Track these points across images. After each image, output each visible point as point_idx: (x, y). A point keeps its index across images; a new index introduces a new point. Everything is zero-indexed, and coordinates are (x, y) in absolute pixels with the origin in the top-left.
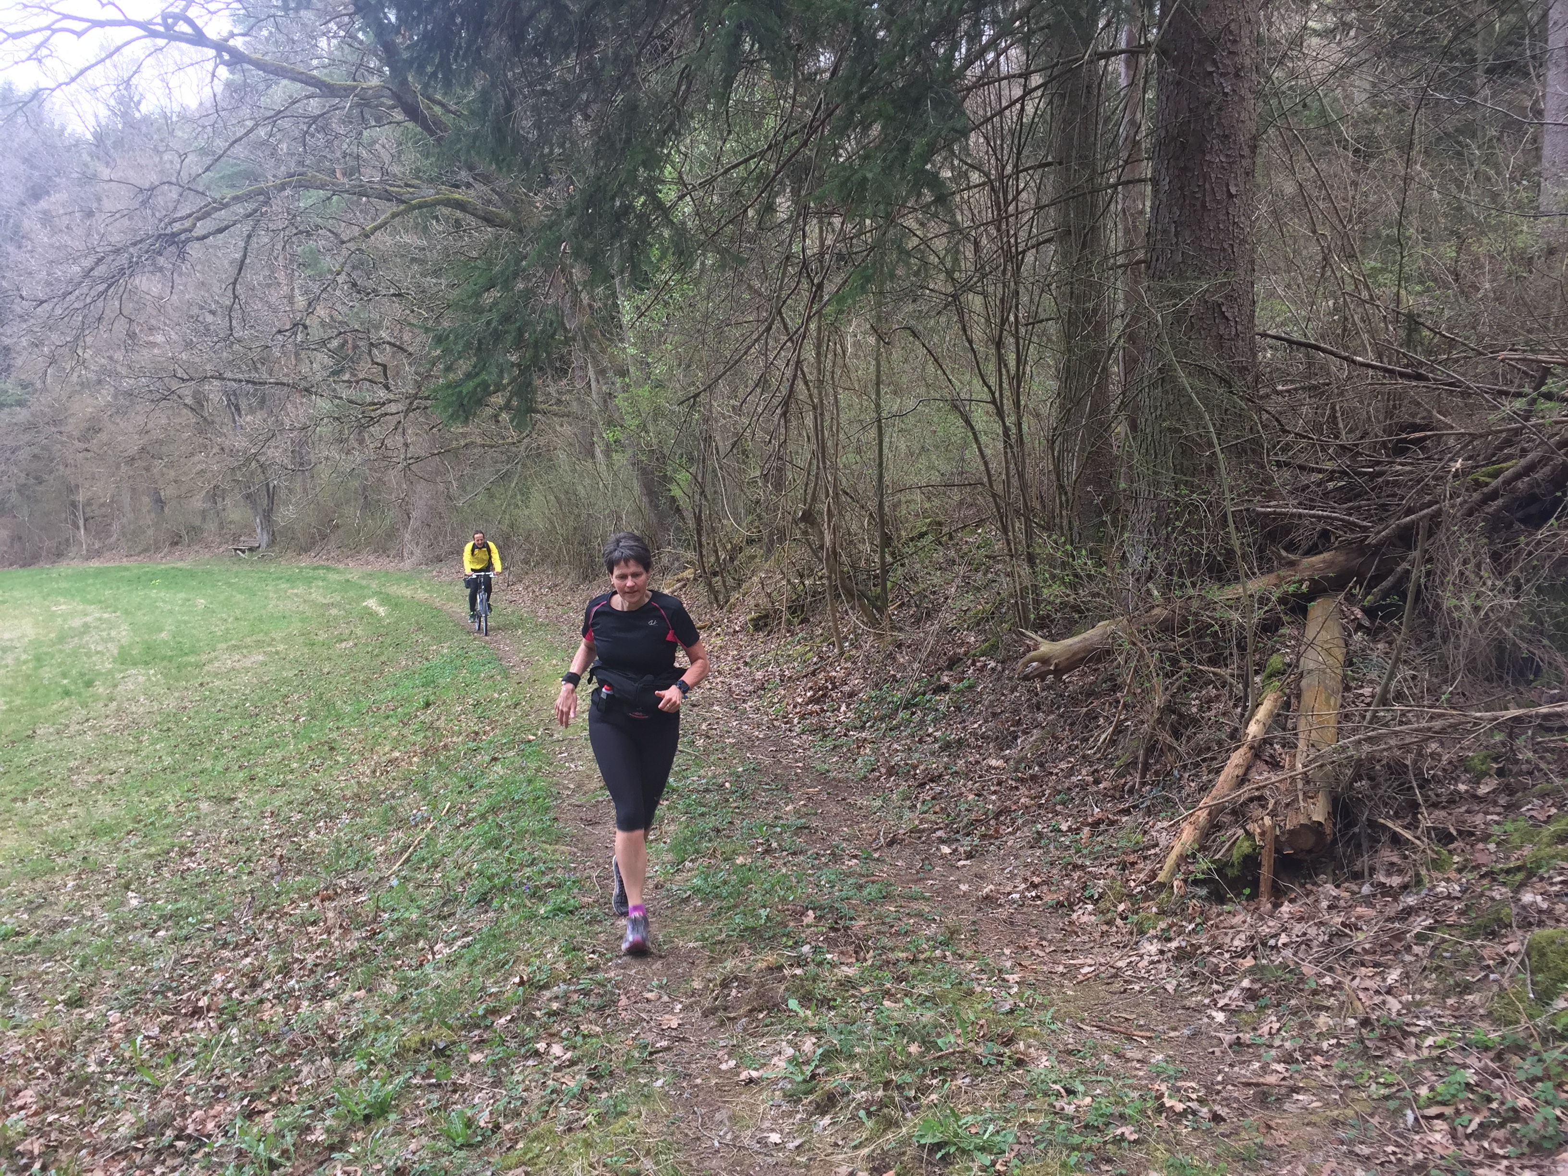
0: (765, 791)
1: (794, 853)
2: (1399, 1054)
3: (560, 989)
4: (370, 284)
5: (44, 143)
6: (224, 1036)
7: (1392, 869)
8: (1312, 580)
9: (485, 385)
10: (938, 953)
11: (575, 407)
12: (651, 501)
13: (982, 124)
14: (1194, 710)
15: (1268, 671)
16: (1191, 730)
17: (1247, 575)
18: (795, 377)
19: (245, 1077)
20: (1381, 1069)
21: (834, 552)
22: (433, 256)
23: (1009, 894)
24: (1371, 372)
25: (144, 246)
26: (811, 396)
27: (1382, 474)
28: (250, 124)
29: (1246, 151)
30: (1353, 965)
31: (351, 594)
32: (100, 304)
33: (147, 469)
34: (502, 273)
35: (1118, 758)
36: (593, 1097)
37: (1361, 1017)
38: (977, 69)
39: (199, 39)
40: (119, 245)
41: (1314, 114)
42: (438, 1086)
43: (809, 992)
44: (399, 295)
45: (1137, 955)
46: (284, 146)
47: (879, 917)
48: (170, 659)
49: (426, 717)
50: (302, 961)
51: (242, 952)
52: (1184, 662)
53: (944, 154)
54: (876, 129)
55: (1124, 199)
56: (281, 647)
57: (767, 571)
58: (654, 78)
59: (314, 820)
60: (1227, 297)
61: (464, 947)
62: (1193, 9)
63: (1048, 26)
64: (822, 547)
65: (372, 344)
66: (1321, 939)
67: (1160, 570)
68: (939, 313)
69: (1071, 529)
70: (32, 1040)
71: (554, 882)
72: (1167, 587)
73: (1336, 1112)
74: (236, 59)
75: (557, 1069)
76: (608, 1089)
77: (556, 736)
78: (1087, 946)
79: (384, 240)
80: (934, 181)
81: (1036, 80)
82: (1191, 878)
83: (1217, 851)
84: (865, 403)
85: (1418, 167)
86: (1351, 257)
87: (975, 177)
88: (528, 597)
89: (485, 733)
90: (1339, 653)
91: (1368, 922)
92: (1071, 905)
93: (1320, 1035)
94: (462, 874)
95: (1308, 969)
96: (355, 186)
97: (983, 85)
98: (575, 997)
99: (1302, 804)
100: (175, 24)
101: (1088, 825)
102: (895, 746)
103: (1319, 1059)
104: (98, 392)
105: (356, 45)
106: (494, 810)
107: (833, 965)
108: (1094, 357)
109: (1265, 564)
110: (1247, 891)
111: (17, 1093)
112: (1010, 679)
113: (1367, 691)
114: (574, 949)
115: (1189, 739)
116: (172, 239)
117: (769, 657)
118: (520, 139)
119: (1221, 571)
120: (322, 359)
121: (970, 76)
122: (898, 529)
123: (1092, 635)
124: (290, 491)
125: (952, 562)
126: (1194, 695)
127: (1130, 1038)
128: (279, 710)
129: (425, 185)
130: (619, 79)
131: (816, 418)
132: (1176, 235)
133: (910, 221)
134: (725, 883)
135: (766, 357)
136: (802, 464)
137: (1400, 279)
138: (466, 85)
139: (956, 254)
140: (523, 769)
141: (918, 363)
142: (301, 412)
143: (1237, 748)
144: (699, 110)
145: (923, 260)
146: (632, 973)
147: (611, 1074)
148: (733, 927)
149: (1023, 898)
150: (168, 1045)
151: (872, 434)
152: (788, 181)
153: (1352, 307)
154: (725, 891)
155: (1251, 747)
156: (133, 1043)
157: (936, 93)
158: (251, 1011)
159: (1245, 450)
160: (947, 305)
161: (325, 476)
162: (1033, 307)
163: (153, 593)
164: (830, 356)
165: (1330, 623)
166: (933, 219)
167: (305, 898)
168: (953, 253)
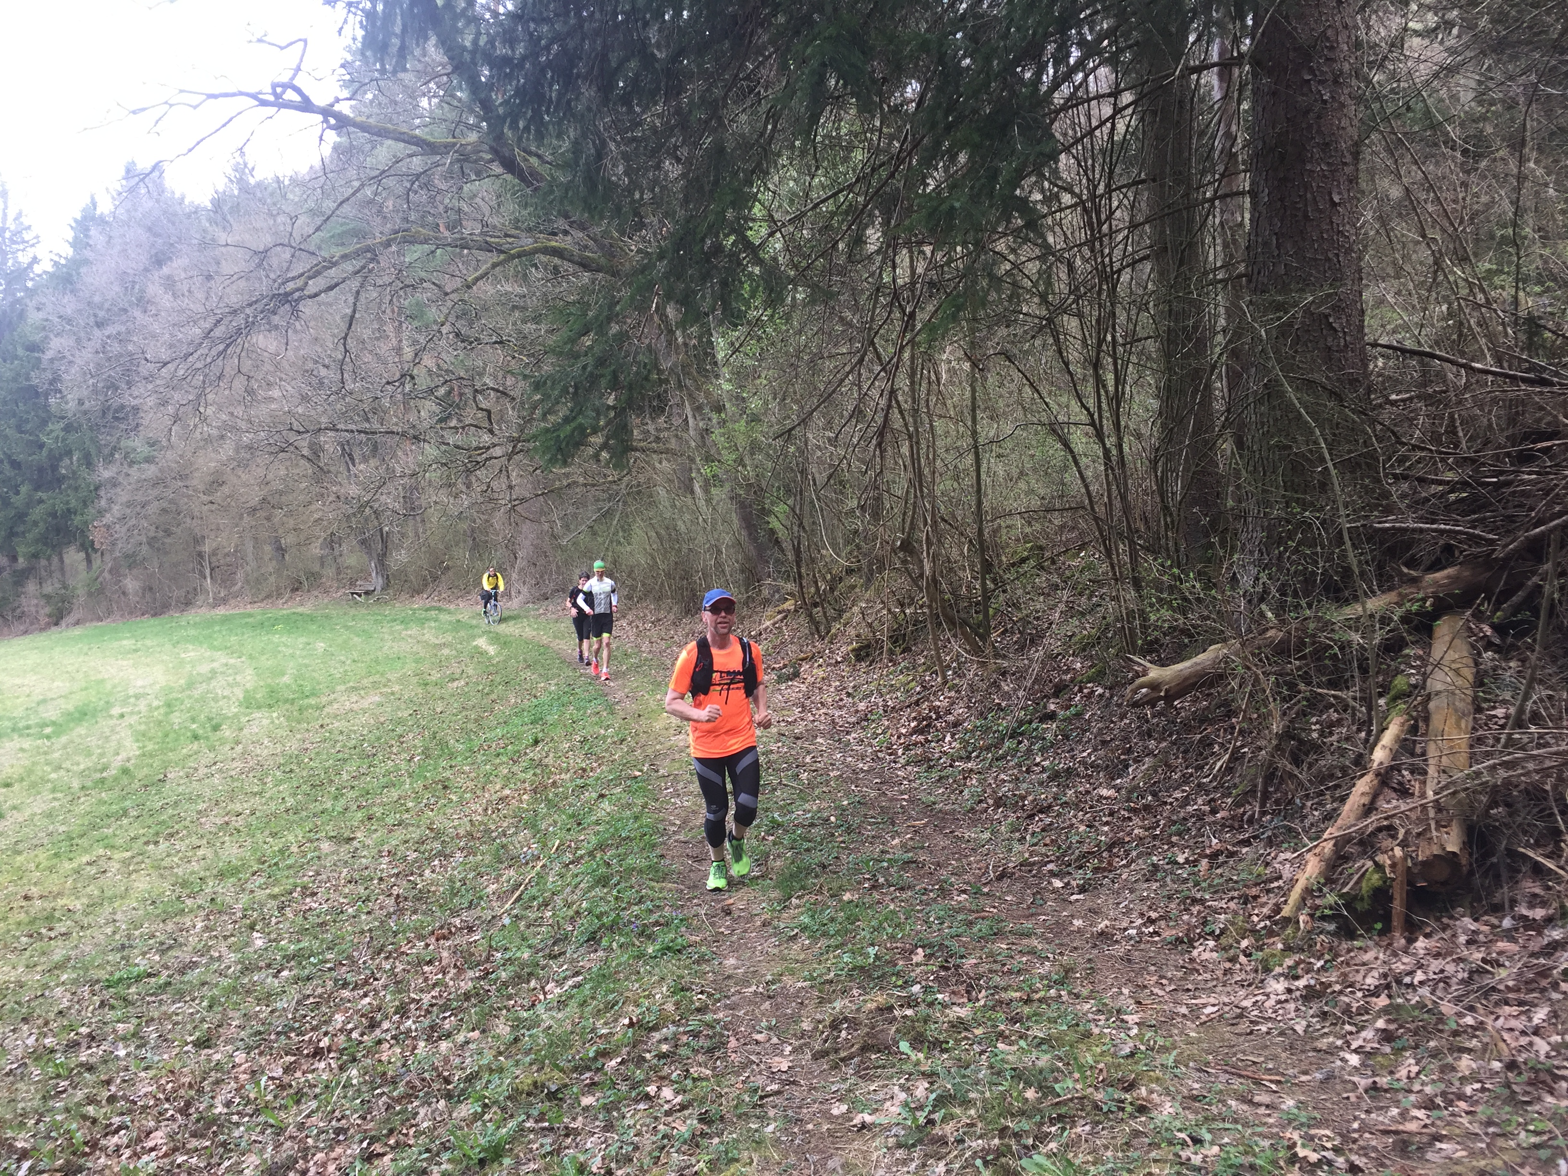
0: (870, 824)
1: (902, 889)
2: (1549, 1099)
3: (668, 1031)
4: (473, 333)
5: (165, 212)
6: (345, 1075)
7: (1534, 901)
8: (1437, 598)
9: (581, 429)
10: (1053, 992)
11: (673, 444)
12: (750, 534)
13: (1072, 145)
14: (1315, 735)
15: (1392, 693)
16: (1313, 757)
17: (1366, 593)
18: (889, 407)
19: (364, 1119)
20: (1530, 1115)
21: (935, 581)
22: (533, 303)
23: (1125, 929)
24: (1490, 378)
25: (259, 306)
26: (906, 425)
27: (1508, 484)
28: (356, 184)
29: (1348, 159)
30: (1497, 1004)
31: (462, 633)
32: (220, 362)
33: (268, 519)
34: (596, 318)
35: (1235, 786)
36: (705, 1142)
37: (1507, 1058)
38: (1066, 90)
39: (306, 105)
40: (236, 306)
41: (1419, 116)
42: (551, 1129)
43: (921, 1034)
44: (501, 342)
45: (1264, 994)
46: (390, 203)
47: (991, 955)
48: (292, 702)
49: (535, 754)
50: (418, 1001)
51: (361, 992)
52: (1302, 686)
53: (1033, 179)
54: (962, 158)
55: (1222, 212)
56: (396, 688)
57: (868, 602)
58: (744, 118)
59: (430, 859)
60: (1333, 307)
61: (575, 987)
62: (1287, 18)
63: (1137, 43)
64: (921, 575)
65: (476, 391)
66: (1460, 976)
67: (1273, 591)
68: (1033, 337)
69: (1177, 551)
70: (163, 1081)
71: (662, 920)
72: (1280, 609)
73: (1483, 1163)
74: (342, 123)
75: (668, 1113)
76: (720, 1135)
77: (661, 772)
78: (1210, 984)
79: (487, 290)
80: (1023, 205)
81: (1127, 98)
82: (1318, 914)
83: (1345, 884)
84: (961, 429)
85: (1532, 165)
86: (1463, 259)
87: (1067, 199)
88: (632, 632)
89: (592, 770)
90: (1469, 673)
91: (1510, 958)
92: (1191, 943)
93: (1463, 1080)
94: (571, 913)
95: (1447, 1008)
96: (456, 239)
97: (1072, 107)
98: (684, 1039)
99: (1434, 833)
100: (284, 92)
101: (1206, 856)
102: (1002, 776)
103: (1463, 1105)
104: (221, 446)
105: (455, 103)
106: (602, 847)
107: (945, 1006)
108: (1196, 375)
109: (1386, 583)
110: (1379, 926)
111: (148, 1134)
112: (1119, 706)
113: (1500, 712)
114: (682, 990)
115: (1310, 766)
116: (285, 298)
117: (872, 687)
118: (611, 187)
119: (1338, 590)
120: (429, 408)
121: (1058, 98)
122: (998, 555)
123: (1203, 659)
124: (403, 535)
125: (1056, 587)
126: (1314, 720)
127: (1258, 1083)
128: (395, 750)
129: (523, 235)
130: (707, 122)
131: (911, 447)
132: (1278, 247)
133: (1001, 246)
134: (832, 920)
135: (860, 388)
136: (899, 493)
137: (1517, 281)
138: (559, 136)
139: (1049, 276)
140: (629, 806)
141: (1013, 387)
142: (411, 459)
143: (1362, 776)
144: (787, 148)
145: (1015, 284)
146: (741, 1013)
147: (722, 1118)
148: (841, 965)
149: (1140, 933)
150: (291, 1086)
151: (969, 460)
152: (877, 212)
153: (1467, 311)
154: (832, 929)
155: (1378, 774)
156: (258, 1084)
157: (1024, 118)
158: (369, 1053)
159: (1358, 465)
160: (1041, 328)
161: (434, 520)
162: (1131, 326)
163: (276, 638)
164: (924, 384)
165: (1457, 642)
166: (1025, 243)
167: (421, 938)
168: (1046, 276)
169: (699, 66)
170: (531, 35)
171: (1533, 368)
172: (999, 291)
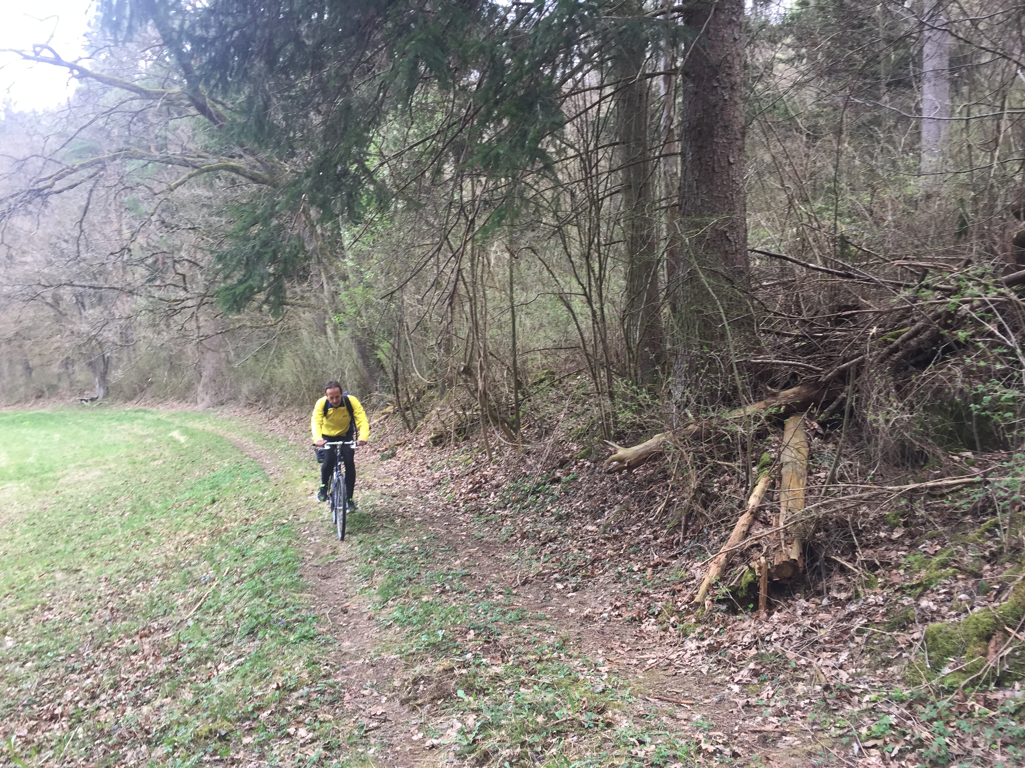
0: (441, 551)
1: (461, 593)
2: (848, 707)
3: (304, 691)
4: (174, 222)
6: (73, 733)
7: (841, 588)
8: (786, 405)
9: (251, 288)
10: (555, 655)
11: (313, 301)
12: (364, 362)
13: (574, 118)
14: (716, 490)
15: (761, 463)
16: (714, 503)
17: (746, 403)
18: (457, 280)
19: (88, 761)
20: (837, 718)
21: (485, 393)
22: (217, 203)
23: (601, 613)
24: (820, 273)
25: (19, 198)
26: (468, 292)
27: (828, 337)
28: (92, 116)
29: (739, 136)
30: (818, 651)
31: (161, 428)
33: (20, 346)
34: (262, 214)
35: (669, 522)
36: (327, 762)
37: (824, 684)
38: (570, 83)
39: (57, 61)
41: (781, 112)
42: (221, 760)
43: (471, 685)
44: (194, 229)
45: (683, 650)
46: (116, 131)
47: (517, 632)
48: (35, 475)
49: (213, 509)
50: (127, 680)
51: (85, 675)
52: (709, 460)
53: (549, 138)
54: (505, 122)
55: (665, 165)
56: (112, 465)
57: (442, 406)
58: (364, 87)
59: (135, 583)
60: (729, 227)
61: (238, 665)
62: (704, 47)
63: (615, 57)
64: (476, 390)
65: (175, 261)
66: (798, 635)
67: (693, 401)
68: (549, 238)
69: (636, 375)
71: (300, 618)
72: (697, 412)
73: (810, 747)
74: (83, 74)
75: (302, 745)
76: (337, 757)
77: (301, 520)
78: (652, 646)
79: (183, 193)
80: (543, 154)
81: (608, 90)
82: (715, 599)
83: (732, 581)
84: (503, 296)
85: (846, 145)
86: (806, 201)
87: (571, 152)
88: (282, 427)
89: (253, 519)
90: (805, 451)
91: (827, 623)
92: (641, 621)
93: (799, 697)
94: (237, 615)
95: (791, 655)
96: (163, 157)
97: (574, 94)
98: (314, 696)
99: (784, 548)
100: (41, 51)
101: (651, 566)
102: (526, 519)
103: (798, 713)
105: (164, 65)
106: (259, 571)
107: (487, 666)
108: (648, 266)
109: (758, 395)
110: (751, 606)
112: (600, 473)
113: (822, 475)
114: (314, 663)
115: (713, 508)
116: (38, 193)
117: (444, 462)
118: (274, 127)
119: (730, 400)
120: (141, 271)
121: (566, 89)
122: (526, 377)
123: (651, 443)
124: (119, 359)
125: (561, 398)
126: (716, 480)
127: (679, 705)
128: (111, 508)
129: (211, 157)
130: (340, 88)
131: (471, 306)
132: (697, 188)
133: (529, 179)
134: (415, 614)
135: (438, 267)
136: (463, 336)
137: (836, 215)
138: (238, 92)
139: (559, 200)
140: (279, 543)
141: (537, 270)
142: (127, 307)
143: (743, 514)
144: (392, 109)
145: (538, 205)
146: (353, 677)
147: (339, 746)
148: (420, 643)
149: (610, 616)
150: (33, 741)
151: (508, 316)
152: (451, 154)
153: (807, 232)
154: (414, 620)
155: (752, 513)
156: (9, 740)
157: (543, 100)
158: (91, 715)
159: (743, 324)
160: (554, 233)
161: (143, 349)
162: (609, 234)
163: (24, 431)
164: (480, 266)
165: (798, 432)
166: (542, 178)
167: (128, 636)
168: (556, 199)
169: (335, 52)
170: (221, 24)
171: (844, 268)
172: (527, 207)
